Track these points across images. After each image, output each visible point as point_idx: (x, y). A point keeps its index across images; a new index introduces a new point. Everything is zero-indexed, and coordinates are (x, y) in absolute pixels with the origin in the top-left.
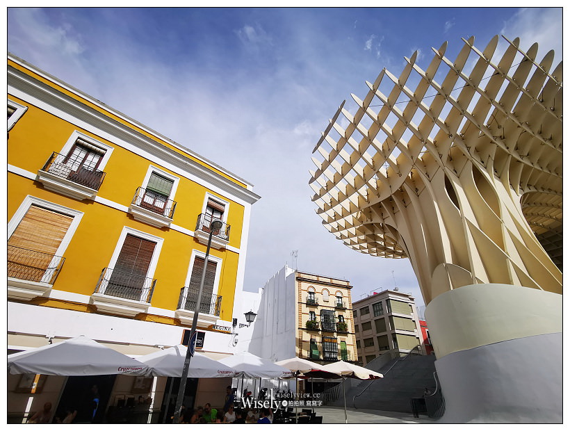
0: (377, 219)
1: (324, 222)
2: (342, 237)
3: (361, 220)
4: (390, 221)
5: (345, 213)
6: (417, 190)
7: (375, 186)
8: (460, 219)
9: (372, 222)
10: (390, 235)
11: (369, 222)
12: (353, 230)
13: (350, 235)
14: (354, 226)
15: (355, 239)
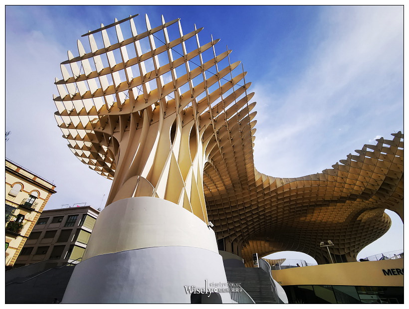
0: (108, 131)
1: (57, 113)
2: (69, 137)
3: (94, 126)
4: (117, 136)
5: (83, 113)
6: (152, 120)
7: (122, 101)
8: (169, 150)
9: (103, 131)
10: (112, 149)
11: (101, 130)
12: (83, 133)
13: (78, 138)
14: (85, 128)
15: (81, 144)
